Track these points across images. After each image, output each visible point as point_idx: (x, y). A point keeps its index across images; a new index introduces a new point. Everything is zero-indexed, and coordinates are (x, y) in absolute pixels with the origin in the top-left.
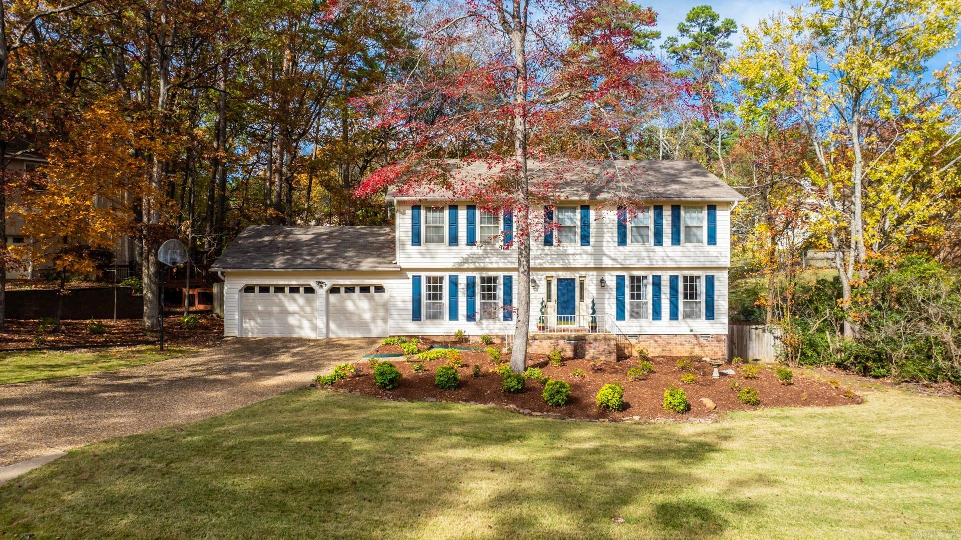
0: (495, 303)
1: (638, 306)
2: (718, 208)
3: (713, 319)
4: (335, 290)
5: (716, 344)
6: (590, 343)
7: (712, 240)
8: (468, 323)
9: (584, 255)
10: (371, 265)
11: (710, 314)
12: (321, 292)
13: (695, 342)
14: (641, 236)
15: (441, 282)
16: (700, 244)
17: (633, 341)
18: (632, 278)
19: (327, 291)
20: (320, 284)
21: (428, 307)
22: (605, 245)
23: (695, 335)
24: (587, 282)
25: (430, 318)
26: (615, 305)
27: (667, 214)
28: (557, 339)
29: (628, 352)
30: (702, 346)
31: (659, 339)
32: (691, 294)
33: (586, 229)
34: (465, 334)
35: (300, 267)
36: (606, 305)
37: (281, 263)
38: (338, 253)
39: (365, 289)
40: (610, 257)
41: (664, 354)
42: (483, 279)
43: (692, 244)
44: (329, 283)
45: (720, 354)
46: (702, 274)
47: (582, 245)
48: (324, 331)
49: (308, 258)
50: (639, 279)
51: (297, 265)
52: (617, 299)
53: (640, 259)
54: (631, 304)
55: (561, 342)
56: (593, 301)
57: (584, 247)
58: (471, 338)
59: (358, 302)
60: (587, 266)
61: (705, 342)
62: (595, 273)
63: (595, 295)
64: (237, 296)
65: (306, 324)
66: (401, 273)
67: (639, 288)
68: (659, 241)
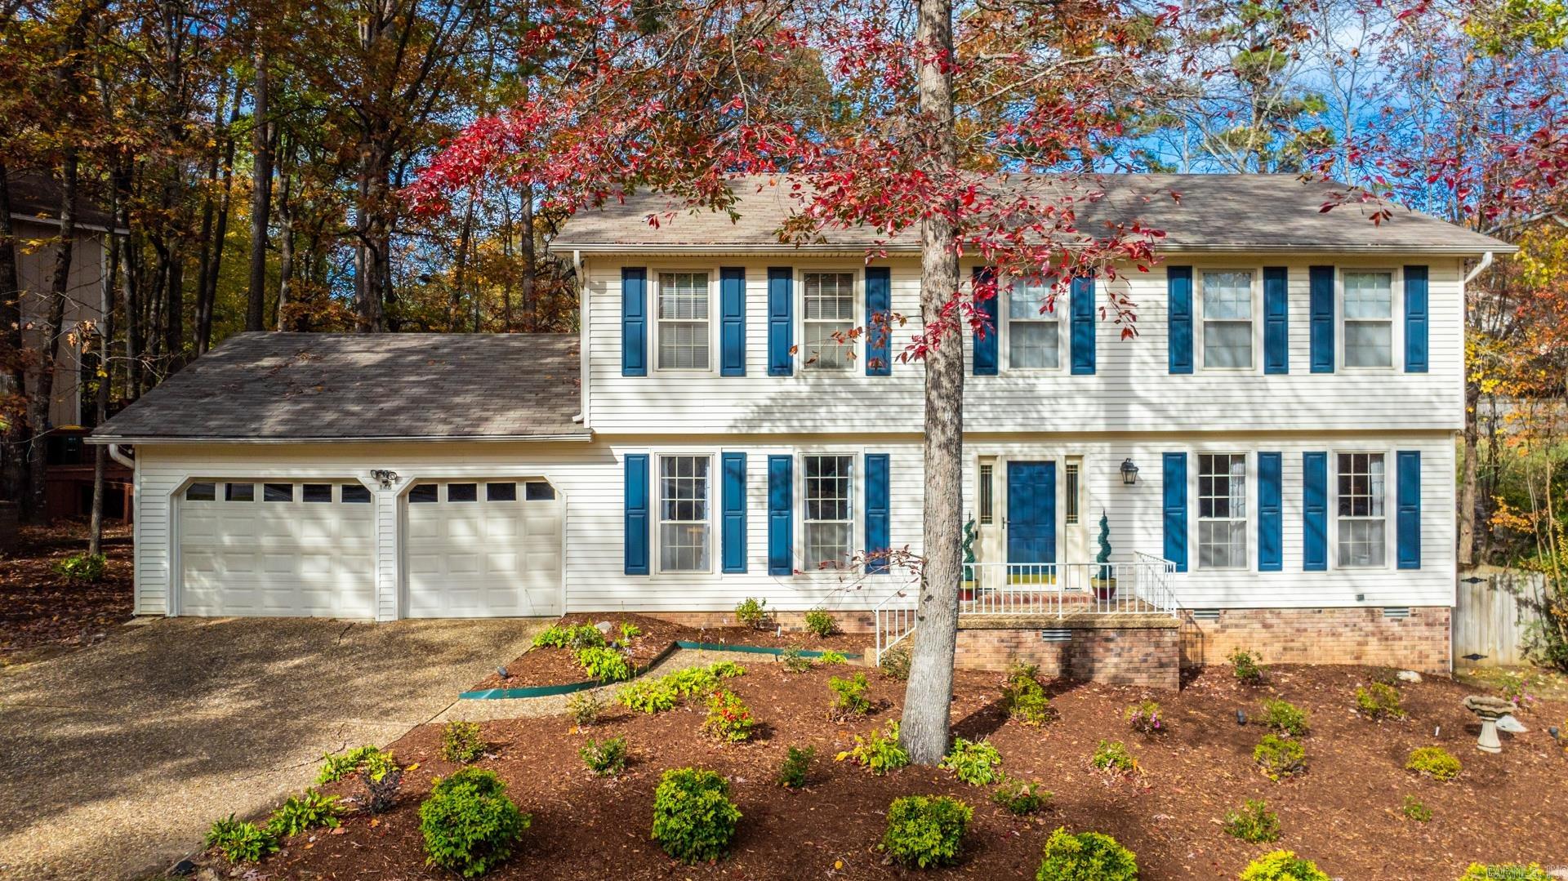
0: (843, 527)
1: (1222, 532)
2: (1431, 274)
3: (1418, 567)
4: (423, 492)
5: (1423, 631)
6: (1108, 640)
7: (1417, 359)
8: (772, 579)
9: (1080, 400)
10: (516, 426)
11: (1410, 554)
12: (386, 499)
13: (1369, 627)
14: (1230, 346)
15: (702, 471)
16: (1385, 370)
17: (1207, 625)
18: (1205, 461)
19: (401, 496)
20: (384, 478)
21: (668, 535)
22: (1134, 373)
23: (1370, 610)
24: (1085, 471)
25: (673, 567)
26: (1161, 531)
27: (1299, 289)
28: (1018, 628)
29: (1195, 655)
30: (1385, 638)
31: (1274, 621)
32: (1358, 501)
33: (1086, 328)
34: (766, 608)
35: (328, 431)
36: (1136, 531)
37: (283, 422)
38: (437, 396)
39: (502, 491)
40: (1147, 404)
41: (1287, 659)
42: (811, 464)
43: (1365, 370)
44: (407, 473)
45: (1435, 657)
46: (1390, 449)
47: (1074, 372)
48: (393, 600)
49: (356, 408)
50: (1222, 462)
51: (319, 428)
52: (1166, 515)
53: (1227, 407)
54: (1203, 527)
55: (1029, 636)
56: (1104, 522)
57: (1082, 379)
58: (780, 619)
59: (483, 525)
60: (1088, 429)
61: (1396, 628)
62: (1107, 446)
63: (1107, 504)
64: (166, 506)
65: (345, 580)
66: (593, 448)
67: (1223, 487)
68: (1277, 362)
